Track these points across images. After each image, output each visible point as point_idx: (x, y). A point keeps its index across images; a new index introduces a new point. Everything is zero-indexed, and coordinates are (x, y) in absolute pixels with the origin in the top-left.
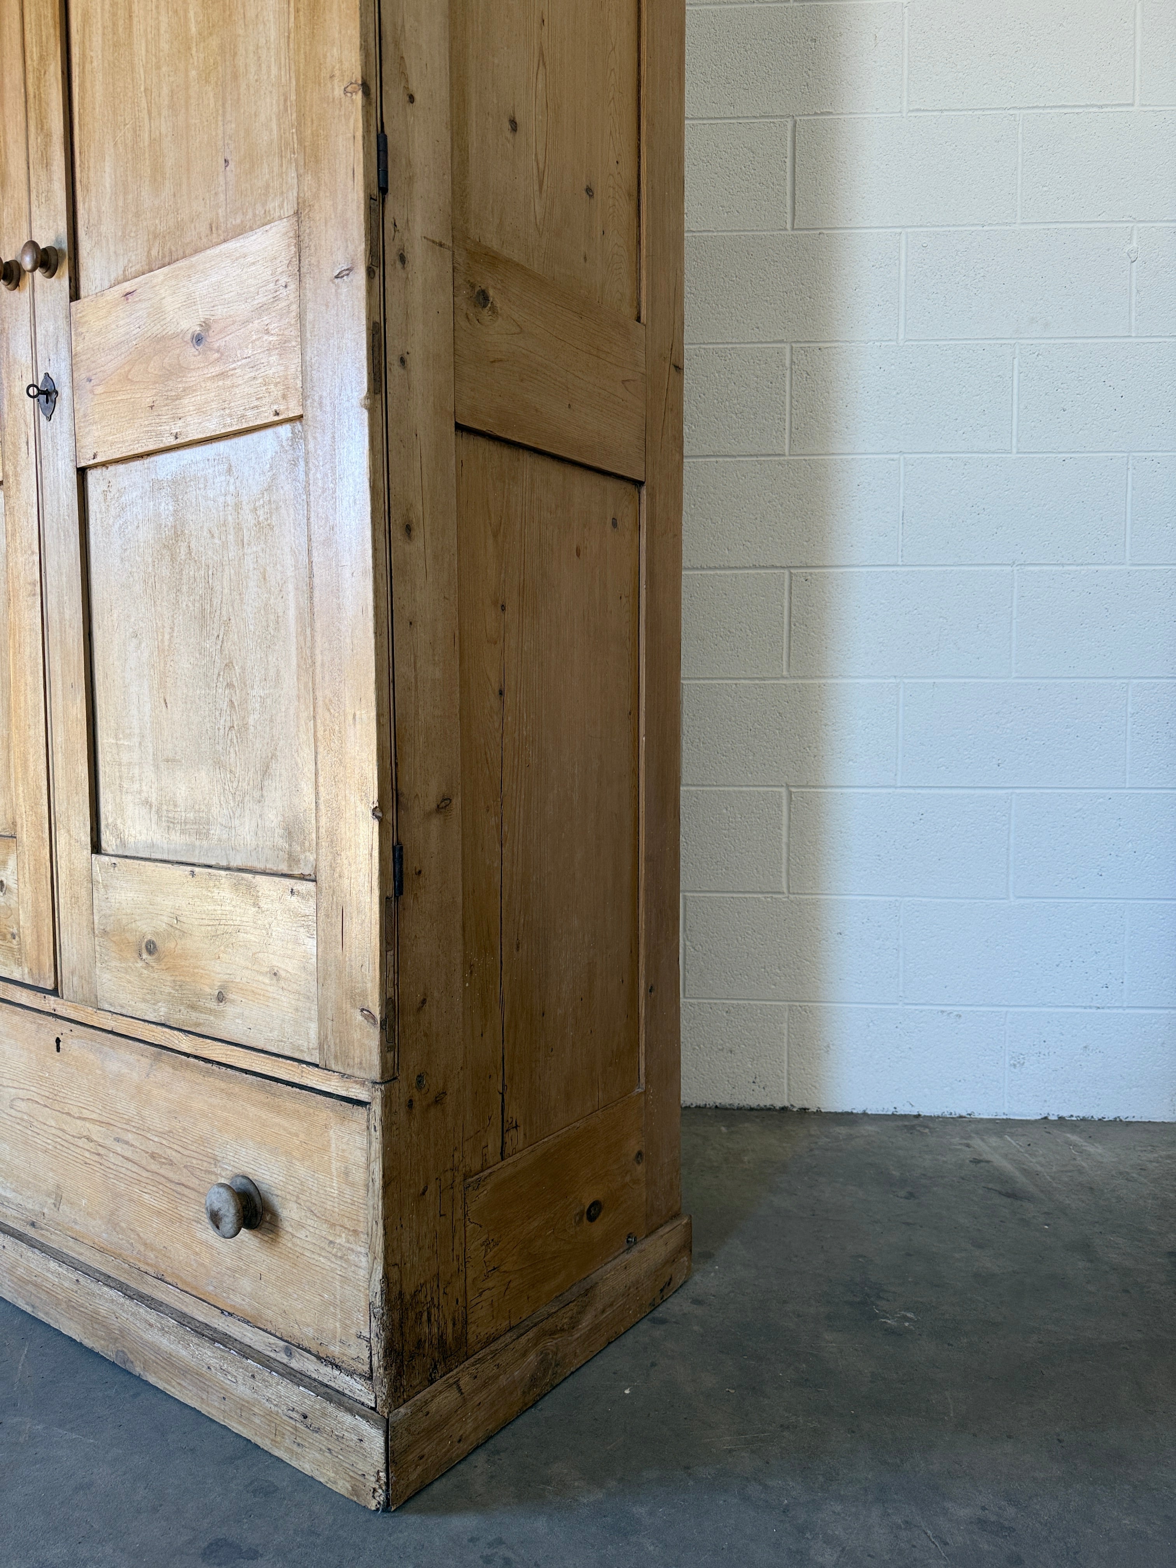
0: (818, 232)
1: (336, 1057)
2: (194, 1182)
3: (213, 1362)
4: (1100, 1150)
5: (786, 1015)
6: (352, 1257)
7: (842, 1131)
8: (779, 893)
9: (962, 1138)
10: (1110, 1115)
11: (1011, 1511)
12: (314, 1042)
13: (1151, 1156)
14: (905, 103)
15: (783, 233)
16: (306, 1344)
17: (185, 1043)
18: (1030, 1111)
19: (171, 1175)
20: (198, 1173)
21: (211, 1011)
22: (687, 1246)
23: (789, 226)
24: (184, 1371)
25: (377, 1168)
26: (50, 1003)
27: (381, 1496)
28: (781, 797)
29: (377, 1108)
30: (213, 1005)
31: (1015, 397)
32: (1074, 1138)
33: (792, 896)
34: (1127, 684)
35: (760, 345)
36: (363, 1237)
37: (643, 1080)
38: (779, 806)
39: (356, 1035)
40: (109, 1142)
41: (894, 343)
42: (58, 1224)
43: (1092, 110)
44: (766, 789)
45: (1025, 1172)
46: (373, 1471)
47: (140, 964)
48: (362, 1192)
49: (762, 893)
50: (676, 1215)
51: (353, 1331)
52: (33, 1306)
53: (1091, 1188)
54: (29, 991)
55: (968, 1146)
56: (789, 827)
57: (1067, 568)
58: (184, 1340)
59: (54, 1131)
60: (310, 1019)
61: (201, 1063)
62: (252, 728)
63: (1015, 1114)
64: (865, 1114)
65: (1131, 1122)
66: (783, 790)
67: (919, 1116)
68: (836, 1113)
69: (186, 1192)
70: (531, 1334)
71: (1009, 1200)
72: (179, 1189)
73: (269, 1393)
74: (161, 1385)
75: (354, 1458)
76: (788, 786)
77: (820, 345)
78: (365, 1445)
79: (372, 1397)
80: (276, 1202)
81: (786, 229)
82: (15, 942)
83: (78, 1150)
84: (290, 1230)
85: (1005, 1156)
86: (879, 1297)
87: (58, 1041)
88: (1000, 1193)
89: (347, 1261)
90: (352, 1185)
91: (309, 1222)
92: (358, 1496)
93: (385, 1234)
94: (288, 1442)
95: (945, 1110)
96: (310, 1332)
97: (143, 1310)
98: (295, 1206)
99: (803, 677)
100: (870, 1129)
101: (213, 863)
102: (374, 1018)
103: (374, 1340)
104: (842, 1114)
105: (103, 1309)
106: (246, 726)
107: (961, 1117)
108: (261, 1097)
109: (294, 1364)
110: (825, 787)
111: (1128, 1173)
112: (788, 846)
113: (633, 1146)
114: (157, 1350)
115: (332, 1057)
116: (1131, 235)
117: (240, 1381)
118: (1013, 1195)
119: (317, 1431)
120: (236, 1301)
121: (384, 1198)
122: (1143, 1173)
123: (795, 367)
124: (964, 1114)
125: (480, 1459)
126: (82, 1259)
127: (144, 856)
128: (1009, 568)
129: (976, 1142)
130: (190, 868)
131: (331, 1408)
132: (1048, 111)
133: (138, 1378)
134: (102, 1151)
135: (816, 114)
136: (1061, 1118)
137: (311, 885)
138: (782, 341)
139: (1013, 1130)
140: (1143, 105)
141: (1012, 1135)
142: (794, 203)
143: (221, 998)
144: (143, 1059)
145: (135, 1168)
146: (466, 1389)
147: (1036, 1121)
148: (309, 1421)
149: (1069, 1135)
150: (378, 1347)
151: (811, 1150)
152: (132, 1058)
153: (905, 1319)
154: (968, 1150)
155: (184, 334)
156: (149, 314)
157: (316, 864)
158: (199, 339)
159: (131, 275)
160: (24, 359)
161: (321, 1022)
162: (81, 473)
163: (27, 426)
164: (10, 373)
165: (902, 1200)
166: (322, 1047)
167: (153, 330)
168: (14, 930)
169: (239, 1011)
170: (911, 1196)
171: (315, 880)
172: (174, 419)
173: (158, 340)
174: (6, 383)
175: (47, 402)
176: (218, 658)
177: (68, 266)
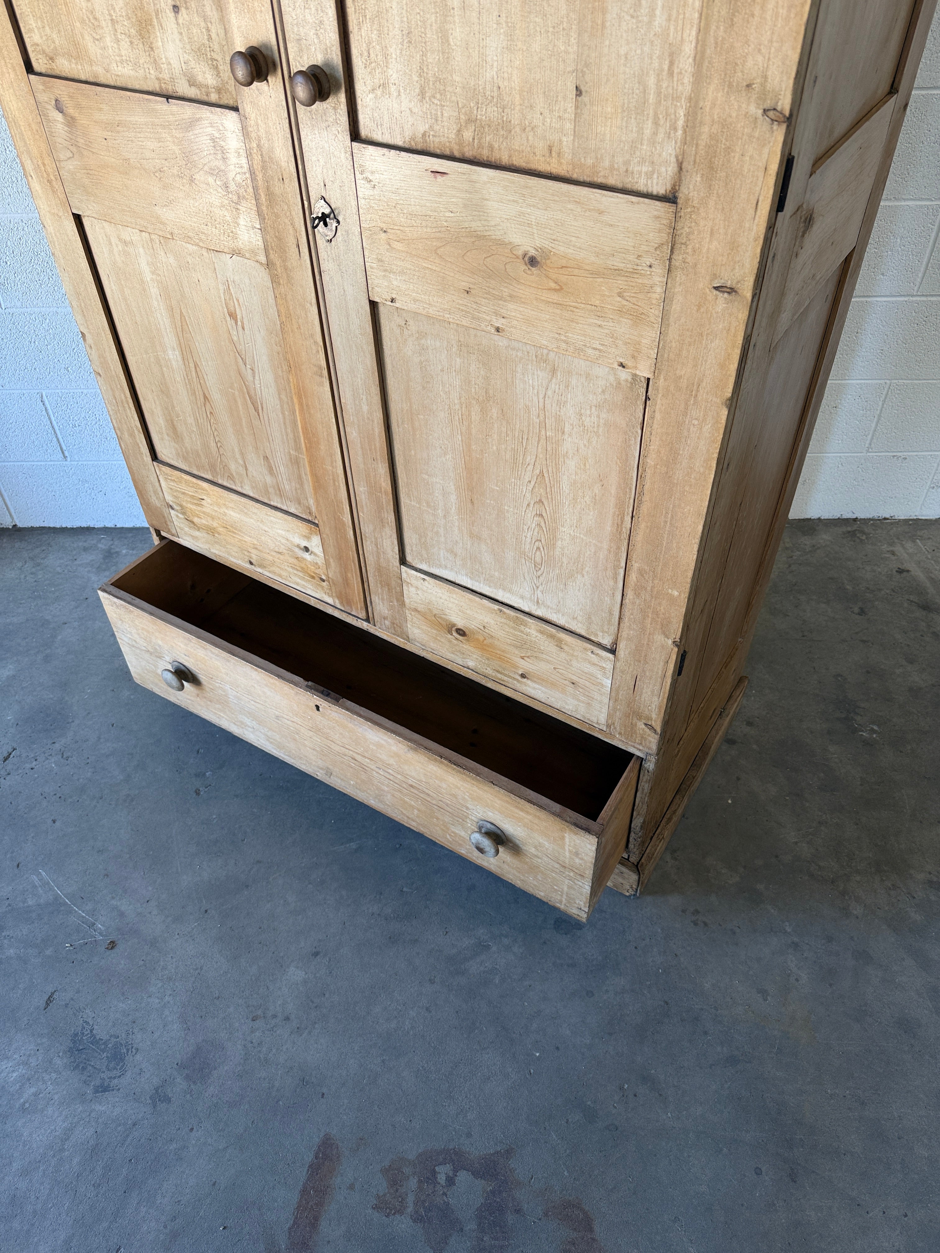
1: (620, 734)
7: (806, 541)
9: (888, 544)
12: (602, 720)
17: (491, 686)
18: (934, 514)
21: (516, 679)
25: (647, 785)
26: (363, 625)
27: (632, 892)
29: (651, 765)
30: (519, 678)
39: (640, 732)
45: (933, 581)
46: (628, 884)
47: (450, 636)
50: (740, 680)
55: (893, 553)
60: (601, 711)
62: (559, 549)
63: (923, 515)
64: (819, 519)
67: (855, 520)
71: (924, 612)
78: (624, 875)
82: (325, 583)
85: (919, 564)
86: (855, 713)
88: (918, 605)
92: (617, 889)
100: (825, 536)
101: (515, 606)
102: (655, 730)
103: (632, 840)
106: (553, 545)
107: (885, 519)
115: (616, 733)
118: (926, 607)
124: (888, 516)
127: (449, 579)
129: (898, 549)
130: (497, 605)
137: (611, 656)
139: (922, 533)
141: (922, 538)
143: (523, 676)
147: (936, 521)
150: (635, 843)
153: (873, 731)
154: (893, 558)
155: (512, 247)
156: (465, 206)
157: (615, 643)
158: (533, 262)
159: (434, 144)
160: (284, 164)
161: (610, 716)
162: (373, 305)
163: (296, 231)
164: (264, 168)
165: (857, 616)
166: (608, 726)
167: (473, 224)
168: (324, 577)
169: (540, 687)
170: (862, 612)
171: (613, 651)
172: (496, 314)
173: (480, 237)
174: (260, 176)
175: (326, 224)
176: (528, 495)
177: (342, 97)
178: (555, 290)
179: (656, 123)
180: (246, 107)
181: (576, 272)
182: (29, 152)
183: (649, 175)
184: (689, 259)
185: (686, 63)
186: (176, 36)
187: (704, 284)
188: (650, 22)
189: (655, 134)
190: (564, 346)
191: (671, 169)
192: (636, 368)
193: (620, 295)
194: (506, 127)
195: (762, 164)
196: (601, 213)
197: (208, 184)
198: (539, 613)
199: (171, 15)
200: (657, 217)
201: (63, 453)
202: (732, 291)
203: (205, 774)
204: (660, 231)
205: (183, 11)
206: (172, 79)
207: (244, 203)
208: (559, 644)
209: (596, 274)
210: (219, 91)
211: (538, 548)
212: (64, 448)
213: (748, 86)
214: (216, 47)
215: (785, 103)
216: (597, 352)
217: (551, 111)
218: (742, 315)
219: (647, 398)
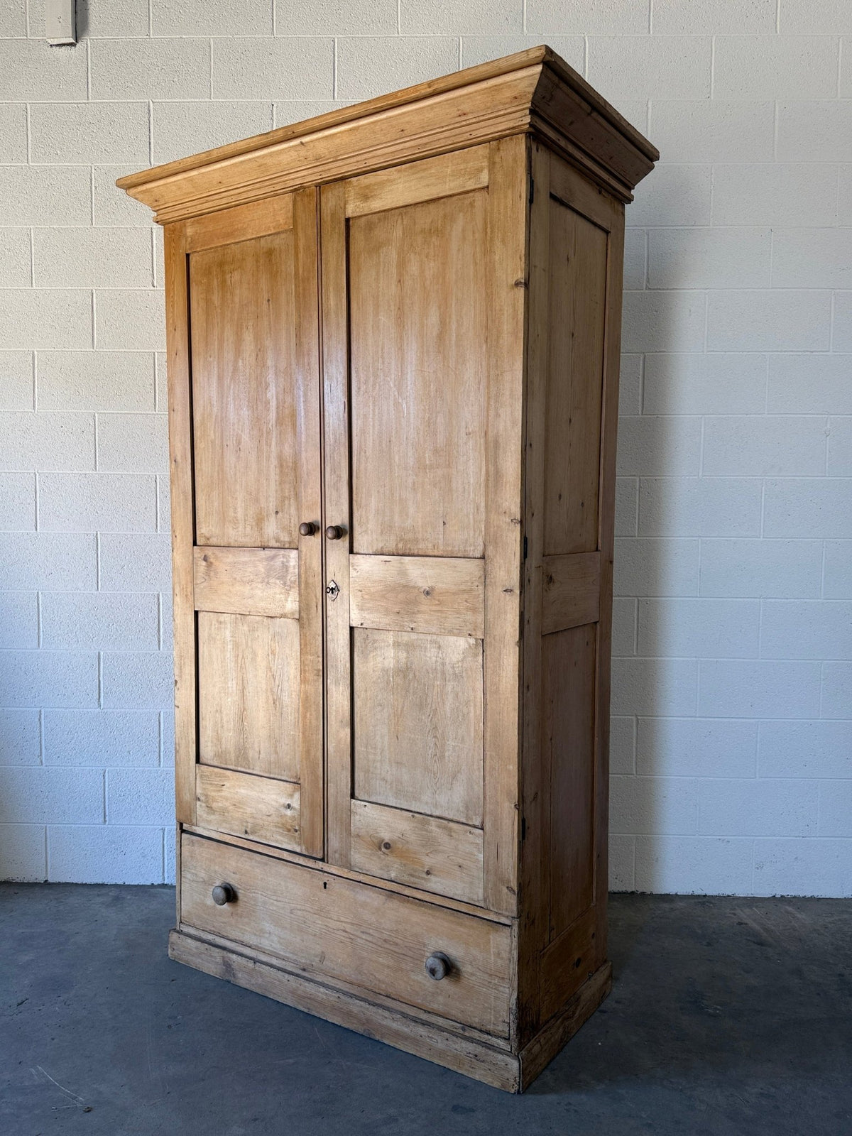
0: (655, 416)
1: (493, 905)
2: (410, 953)
3: (423, 1033)
4: (804, 917)
5: (634, 841)
6: (501, 989)
7: (666, 906)
8: (631, 774)
9: (731, 909)
10: (809, 895)
11: (773, 1090)
12: (481, 897)
13: (831, 920)
14: (705, 347)
15: (637, 416)
16: (474, 1025)
17: (407, 892)
18: (766, 893)
19: (397, 950)
20: (413, 950)
21: (423, 878)
22: (610, 976)
23: (640, 413)
24: (406, 1038)
25: (515, 953)
26: (320, 865)
27: (516, 1087)
28: (633, 722)
29: (516, 928)
30: (424, 875)
31: (763, 508)
32: (790, 909)
33: (638, 776)
34: (821, 663)
35: (622, 477)
36: (507, 981)
37: (594, 899)
38: (632, 727)
39: (504, 897)
40: (358, 933)
41: (696, 477)
42: (322, 970)
43: (807, 353)
44: (624, 717)
45: (766, 930)
46: (513, 1077)
47: (380, 852)
48: (507, 962)
49: (622, 774)
50: (605, 961)
51: (500, 1019)
52: (309, 1009)
53: (800, 939)
54: (304, 858)
55: (735, 914)
56: (637, 738)
57: (789, 600)
58: (405, 1024)
59: (320, 926)
60: (479, 888)
61: (417, 901)
62: (447, 758)
63: (757, 894)
64: (676, 895)
65: (819, 898)
66: (634, 718)
67: (705, 896)
68: (661, 895)
69: (405, 958)
70: (560, 1020)
71: (759, 946)
72: (401, 956)
73: (456, 1047)
74: (392, 1044)
75: (503, 1072)
76: (636, 716)
77: (656, 478)
78: (509, 1066)
79: (509, 1047)
80: (459, 965)
81: (638, 414)
82: (297, 834)
83: (337, 936)
84: (466, 976)
85: (755, 920)
86: (702, 999)
87: (325, 884)
88: (754, 942)
89: (498, 990)
90: (502, 958)
91: (478, 974)
92: (504, 1088)
93: (519, 980)
94: (466, 1067)
95: (720, 892)
96: (477, 1020)
97: (380, 1011)
98: (470, 966)
99: (645, 656)
100: (682, 904)
101: (423, 812)
102: (514, 891)
103: (511, 1024)
104: (664, 895)
105: (355, 1010)
106: (443, 756)
107: (729, 896)
108: (451, 918)
109: (466, 1034)
110: (657, 716)
111: (818, 930)
112: (636, 749)
113: (591, 931)
114: (389, 1029)
115: (491, 905)
116: (827, 421)
117: (439, 1041)
118: (761, 944)
119: (483, 1061)
120: (435, 1006)
121: (518, 965)
122: (827, 930)
123: (642, 490)
124: (730, 894)
125: (547, 1072)
126: (338, 987)
127: (381, 803)
128: (758, 600)
129: (738, 912)
130: (411, 814)
131: (490, 1052)
132: (783, 353)
133: (378, 1041)
134: (352, 937)
135: (656, 352)
136: (782, 896)
137: (481, 831)
138: (635, 476)
139: (757, 904)
140: (834, 352)
141: (757, 907)
142: (643, 401)
143: (428, 873)
144: (381, 896)
145: (374, 946)
146: (542, 1043)
147: (769, 898)
148: (478, 1058)
149: (787, 907)
150: (513, 1027)
151: (653, 918)
152: (375, 895)
153: (716, 1009)
154: (735, 917)
155: (419, 588)
156: (398, 574)
157: (483, 822)
158: (428, 593)
159: (385, 550)
160: (316, 569)
161: (485, 890)
162: (352, 629)
163: (317, 599)
164: (306, 572)
165: (705, 947)
166: (485, 900)
167: (401, 581)
168: (297, 828)
169: (439, 879)
170: (709, 944)
171: (482, 829)
172: (411, 621)
173: (404, 587)
174: (303, 576)
175: (332, 593)
176: (429, 724)
177: (347, 537)
178: (438, 605)
179: (474, 531)
180: (303, 548)
181: (447, 594)
182: (180, 583)
183: (474, 551)
184: (492, 580)
185: (482, 509)
186: (275, 523)
187: (500, 589)
188: (469, 497)
189: (474, 535)
190: (443, 631)
191: (481, 548)
192: (476, 635)
193: (466, 601)
194: (416, 541)
195: (514, 539)
196: (455, 567)
197: (276, 584)
198: (437, 813)
199: (274, 515)
200: (478, 565)
201: (105, 818)
202: (511, 591)
203: (176, 1017)
204: (479, 571)
205: (280, 513)
206: (268, 541)
207: (292, 590)
208: (450, 832)
209: (454, 594)
210: (290, 543)
211: (435, 761)
212: (107, 814)
213: (505, 513)
214: (292, 525)
215: (518, 517)
216: (458, 631)
217: (434, 531)
218: (517, 600)
219: (483, 651)
